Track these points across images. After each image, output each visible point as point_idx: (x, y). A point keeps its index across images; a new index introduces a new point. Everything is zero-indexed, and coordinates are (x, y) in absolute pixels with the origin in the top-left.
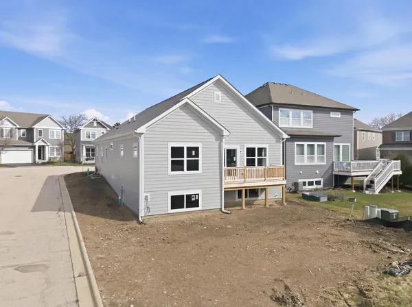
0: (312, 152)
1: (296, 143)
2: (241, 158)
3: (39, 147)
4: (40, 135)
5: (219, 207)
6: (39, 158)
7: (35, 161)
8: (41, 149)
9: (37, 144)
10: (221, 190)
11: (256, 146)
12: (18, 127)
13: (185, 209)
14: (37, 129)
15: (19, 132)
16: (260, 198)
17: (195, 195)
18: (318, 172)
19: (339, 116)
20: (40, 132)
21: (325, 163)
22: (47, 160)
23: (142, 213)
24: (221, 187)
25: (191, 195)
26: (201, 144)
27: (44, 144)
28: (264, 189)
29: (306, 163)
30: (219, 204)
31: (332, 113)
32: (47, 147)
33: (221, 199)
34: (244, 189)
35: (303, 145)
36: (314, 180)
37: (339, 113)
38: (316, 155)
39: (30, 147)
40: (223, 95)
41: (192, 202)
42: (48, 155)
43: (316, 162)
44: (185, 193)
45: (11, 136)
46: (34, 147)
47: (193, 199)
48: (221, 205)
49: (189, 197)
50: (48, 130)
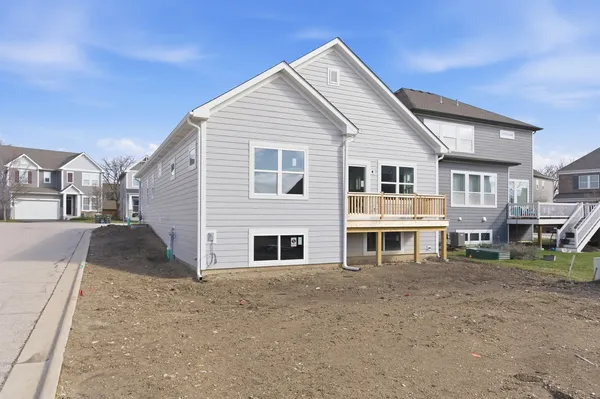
0: (476, 188)
1: (453, 172)
2: (373, 182)
3: (69, 197)
4: (70, 180)
5: (339, 261)
6: (69, 212)
7: (62, 217)
8: (71, 199)
9: (65, 193)
10: (342, 231)
11: (398, 164)
12: (40, 168)
13: (280, 262)
14: (65, 171)
15: (42, 176)
16: (403, 251)
17: (297, 237)
18: (485, 219)
19: (513, 138)
20: (70, 175)
21: (496, 206)
22: (79, 215)
23: (202, 266)
24: (342, 226)
25: (289, 237)
26: (307, 147)
27: (75, 193)
28: (412, 233)
29: (468, 204)
30: (338, 255)
31: (502, 131)
32: (79, 197)
33: (342, 247)
34: (380, 232)
35: (463, 175)
36: (480, 232)
37: (513, 133)
38: (482, 192)
39: (55, 196)
40: (343, 74)
41: (292, 249)
42: (80, 209)
43: (482, 204)
44: (279, 232)
45: (30, 182)
46: (61, 196)
47: (294, 245)
48: (342, 258)
49: (286, 239)
50: (80, 173)
